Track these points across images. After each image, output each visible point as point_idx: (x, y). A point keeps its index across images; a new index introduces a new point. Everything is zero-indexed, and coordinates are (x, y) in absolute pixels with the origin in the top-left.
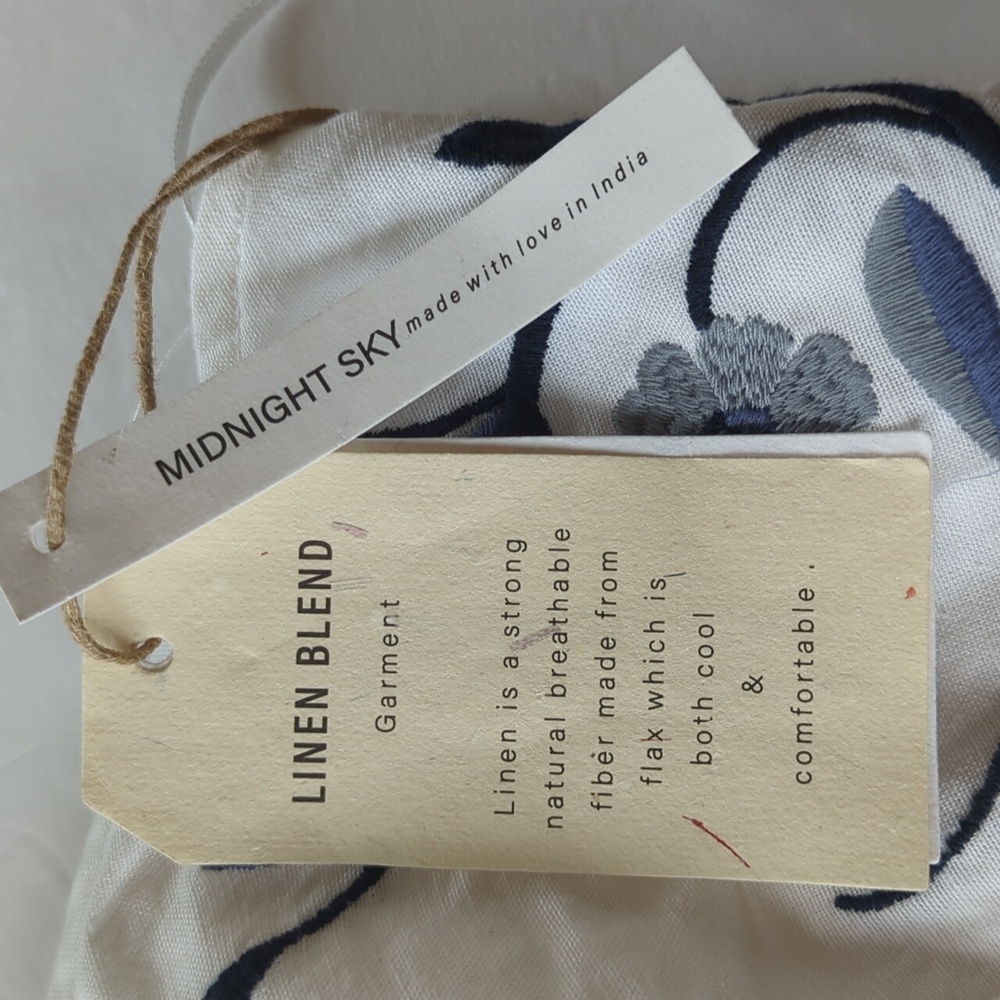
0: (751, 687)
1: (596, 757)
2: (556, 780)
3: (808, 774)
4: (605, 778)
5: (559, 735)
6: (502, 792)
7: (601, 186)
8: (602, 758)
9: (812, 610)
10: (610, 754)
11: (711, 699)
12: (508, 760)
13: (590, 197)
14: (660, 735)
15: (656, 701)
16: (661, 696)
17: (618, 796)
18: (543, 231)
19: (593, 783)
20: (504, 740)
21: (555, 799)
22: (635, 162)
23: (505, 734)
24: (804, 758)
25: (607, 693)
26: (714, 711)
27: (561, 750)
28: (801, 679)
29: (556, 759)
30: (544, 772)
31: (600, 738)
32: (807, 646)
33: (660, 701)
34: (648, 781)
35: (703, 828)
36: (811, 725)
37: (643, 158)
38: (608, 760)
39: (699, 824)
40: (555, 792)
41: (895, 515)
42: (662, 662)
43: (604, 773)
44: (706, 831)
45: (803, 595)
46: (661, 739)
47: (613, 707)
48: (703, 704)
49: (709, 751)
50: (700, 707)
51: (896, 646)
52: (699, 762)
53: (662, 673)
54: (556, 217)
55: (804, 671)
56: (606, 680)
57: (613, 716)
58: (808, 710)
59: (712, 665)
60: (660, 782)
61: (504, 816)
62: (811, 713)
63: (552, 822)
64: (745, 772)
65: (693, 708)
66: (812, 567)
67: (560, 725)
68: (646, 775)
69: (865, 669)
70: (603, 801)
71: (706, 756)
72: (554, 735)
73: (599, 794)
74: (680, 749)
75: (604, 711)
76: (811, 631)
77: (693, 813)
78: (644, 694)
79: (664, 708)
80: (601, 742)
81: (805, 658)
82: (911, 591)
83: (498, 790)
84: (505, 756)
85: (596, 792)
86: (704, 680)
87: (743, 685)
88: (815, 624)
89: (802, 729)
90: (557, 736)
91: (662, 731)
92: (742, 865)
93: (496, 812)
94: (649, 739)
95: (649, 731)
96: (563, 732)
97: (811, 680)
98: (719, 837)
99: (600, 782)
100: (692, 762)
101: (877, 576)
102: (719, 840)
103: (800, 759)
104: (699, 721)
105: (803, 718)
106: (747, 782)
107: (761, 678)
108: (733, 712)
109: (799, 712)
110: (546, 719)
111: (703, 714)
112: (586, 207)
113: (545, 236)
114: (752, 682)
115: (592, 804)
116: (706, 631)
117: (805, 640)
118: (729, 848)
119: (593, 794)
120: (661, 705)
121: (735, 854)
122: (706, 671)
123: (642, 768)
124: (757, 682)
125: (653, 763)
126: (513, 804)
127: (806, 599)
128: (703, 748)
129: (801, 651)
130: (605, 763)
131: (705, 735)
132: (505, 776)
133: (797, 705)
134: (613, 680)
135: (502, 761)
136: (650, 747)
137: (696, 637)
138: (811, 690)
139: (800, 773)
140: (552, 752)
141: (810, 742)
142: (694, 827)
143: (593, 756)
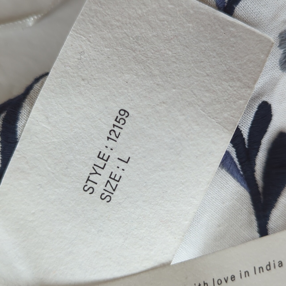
7: (258, 269)
13: (251, 272)
18: (226, 279)
22: (277, 264)
37: (281, 264)
54: (234, 274)
112: (249, 275)
113: (226, 282)
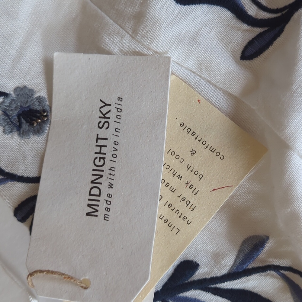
0: (193, 153)
1: (182, 201)
2: (180, 214)
3: (222, 156)
4: (188, 203)
5: (170, 205)
6: (173, 229)
8: (183, 200)
9: (186, 126)
10: (184, 197)
11: (189, 164)
12: (167, 222)
14: (188, 182)
15: (180, 177)
16: (179, 175)
17: (194, 203)
19: (187, 206)
20: (161, 219)
21: (184, 218)
23: (160, 218)
24: (218, 154)
25: (169, 187)
26: (192, 166)
27: (174, 208)
28: (200, 141)
29: (175, 210)
30: (176, 216)
31: (178, 197)
32: (193, 134)
33: (180, 176)
34: (196, 193)
35: (216, 189)
36: (212, 147)
38: (184, 199)
39: (215, 190)
40: (182, 217)
41: (179, 91)
42: (172, 169)
43: (187, 202)
44: (217, 189)
45: (181, 125)
46: (189, 183)
47: (174, 188)
48: (188, 167)
49: (200, 174)
50: (189, 168)
51: (208, 114)
52: (201, 178)
53: (175, 171)
55: (198, 139)
56: (166, 185)
57: (175, 190)
58: (208, 145)
59: (182, 158)
60: (198, 191)
61: (179, 233)
62: (209, 145)
63: (188, 223)
64: (211, 170)
65: (188, 170)
66: (177, 119)
67: (168, 203)
68: (194, 193)
69: (208, 125)
70: (193, 207)
71: (200, 176)
72: (169, 206)
73: (191, 207)
74: (194, 181)
75: (173, 191)
76: (191, 130)
77: (211, 189)
78: (176, 178)
79: (183, 177)
80: (179, 197)
81: (196, 136)
82: (199, 101)
83: (171, 229)
84: (165, 222)
85: (190, 207)
86: (184, 162)
87: (191, 155)
88: (190, 128)
89: (211, 149)
90: (170, 206)
91: (187, 181)
92: (231, 187)
93: (176, 234)
94: (187, 185)
95: (185, 184)
96: (170, 204)
97: (202, 139)
98: (221, 187)
99: (188, 205)
100: (200, 180)
101: (190, 106)
102: (222, 188)
103: (217, 155)
104: (192, 171)
105: (209, 147)
106: (214, 171)
107: (193, 149)
108: (195, 162)
109: (207, 147)
110: (164, 205)
111: (191, 169)
114: (192, 152)
115: (191, 210)
116: (173, 153)
117: (192, 133)
118: (225, 187)
119: (189, 208)
120: (182, 177)
121: (228, 187)
122: (182, 161)
123: (192, 192)
124: (193, 151)
125: (193, 189)
126: (177, 228)
127: (183, 126)
128: (198, 175)
129: (193, 136)
130: (184, 200)
131: (196, 172)
132: (170, 225)
133: (205, 146)
134: (167, 183)
135: (166, 223)
136: (189, 187)
137: (173, 157)
138: (204, 140)
139: (220, 158)
140: (173, 210)
141: (215, 150)
142: (215, 191)
143: (181, 201)
